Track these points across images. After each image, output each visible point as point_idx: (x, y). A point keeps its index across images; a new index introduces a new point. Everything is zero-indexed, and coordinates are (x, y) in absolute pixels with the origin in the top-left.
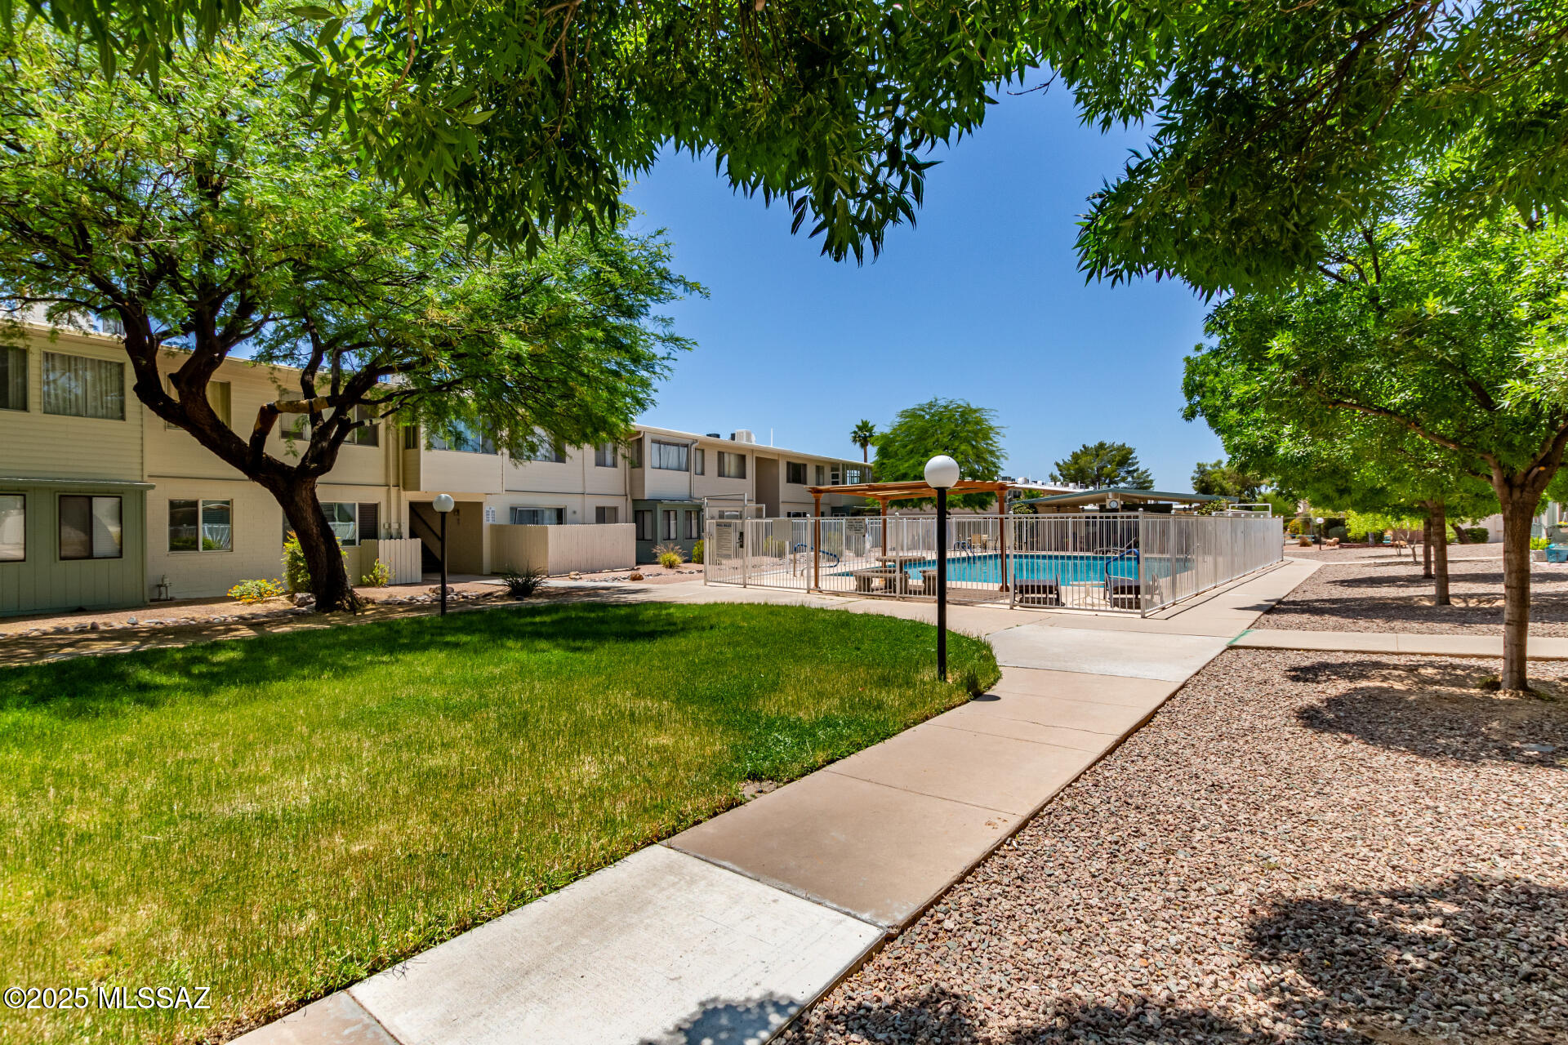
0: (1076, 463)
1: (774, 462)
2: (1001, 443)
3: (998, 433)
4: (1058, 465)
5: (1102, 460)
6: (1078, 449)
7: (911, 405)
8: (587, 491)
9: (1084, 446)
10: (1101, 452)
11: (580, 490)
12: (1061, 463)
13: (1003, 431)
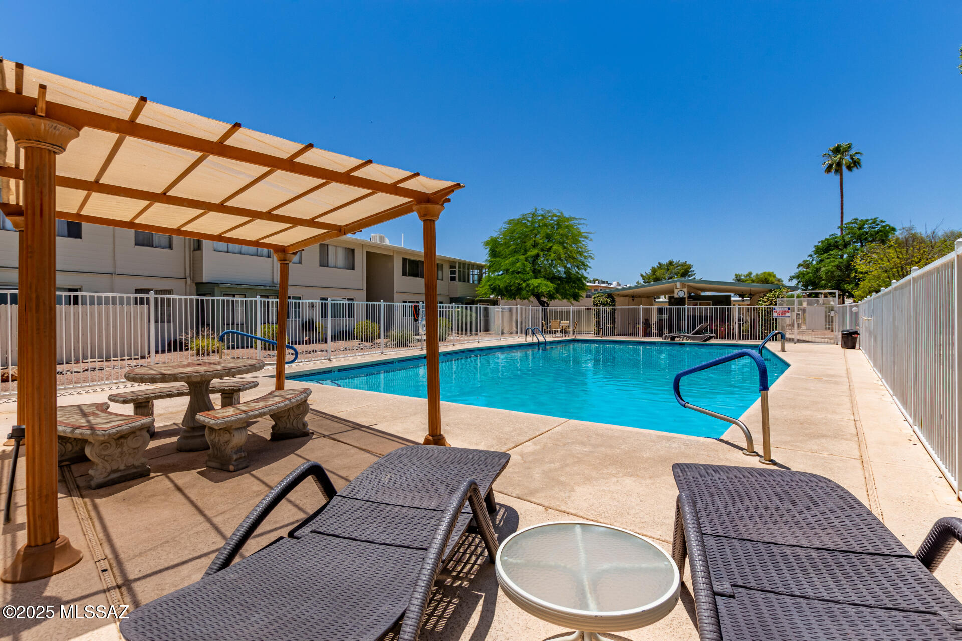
0: (654, 275)
1: (389, 258)
2: (590, 246)
3: (586, 238)
4: (642, 276)
5: (671, 273)
6: (656, 265)
7: (516, 216)
8: (119, 271)
9: (659, 264)
10: (671, 268)
11: (110, 270)
12: (644, 275)
13: (591, 236)
